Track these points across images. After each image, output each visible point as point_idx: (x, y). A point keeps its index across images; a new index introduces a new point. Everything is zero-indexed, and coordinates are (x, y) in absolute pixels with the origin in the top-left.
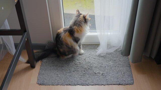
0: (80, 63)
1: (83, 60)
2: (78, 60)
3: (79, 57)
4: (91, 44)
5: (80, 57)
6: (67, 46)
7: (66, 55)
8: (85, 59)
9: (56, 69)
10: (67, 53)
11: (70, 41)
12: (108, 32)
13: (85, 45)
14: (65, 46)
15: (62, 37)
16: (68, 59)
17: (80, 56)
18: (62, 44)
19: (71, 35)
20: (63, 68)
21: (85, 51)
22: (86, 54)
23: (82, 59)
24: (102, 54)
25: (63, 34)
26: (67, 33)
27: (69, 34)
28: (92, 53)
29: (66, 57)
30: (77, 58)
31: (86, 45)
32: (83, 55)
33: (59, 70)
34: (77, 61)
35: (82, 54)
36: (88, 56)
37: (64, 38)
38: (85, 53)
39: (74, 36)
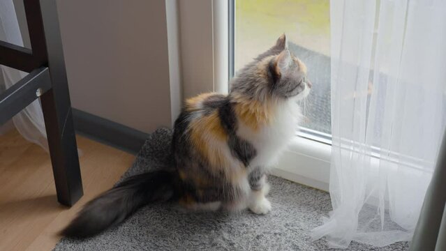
0: (232, 244)
1: (247, 238)
2: (229, 232)
3: (240, 222)
4: (317, 190)
5: (246, 223)
6: (201, 166)
7: (197, 200)
8: (258, 237)
9: (135, 237)
10: (200, 193)
11: (216, 148)
12: (373, 154)
13: (292, 182)
14: (195, 166)
15: (190, 126)
16: (198, 218)
17: (248, 221)
18: (186, 154)
19: (226, 127)
20: (161, 243)
21: (278, 205)
22: (273, 220)
23: (247, 233)
24: (336, 240)
25: (199, 115)
26: (214, 115)
27: (218, 118)
28: (302, 224)
29: (196, 206)
30: (234, 223)
31: (298, 184)
32: (261, 219)
33: (143, 244)
34: (226, 235)
35: (262, 215)
36: (277, 231)
37: (197, 130)
38: (273, 213)
39: (234, 133)
